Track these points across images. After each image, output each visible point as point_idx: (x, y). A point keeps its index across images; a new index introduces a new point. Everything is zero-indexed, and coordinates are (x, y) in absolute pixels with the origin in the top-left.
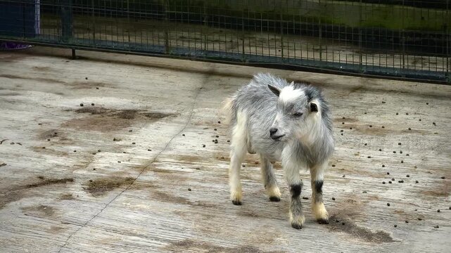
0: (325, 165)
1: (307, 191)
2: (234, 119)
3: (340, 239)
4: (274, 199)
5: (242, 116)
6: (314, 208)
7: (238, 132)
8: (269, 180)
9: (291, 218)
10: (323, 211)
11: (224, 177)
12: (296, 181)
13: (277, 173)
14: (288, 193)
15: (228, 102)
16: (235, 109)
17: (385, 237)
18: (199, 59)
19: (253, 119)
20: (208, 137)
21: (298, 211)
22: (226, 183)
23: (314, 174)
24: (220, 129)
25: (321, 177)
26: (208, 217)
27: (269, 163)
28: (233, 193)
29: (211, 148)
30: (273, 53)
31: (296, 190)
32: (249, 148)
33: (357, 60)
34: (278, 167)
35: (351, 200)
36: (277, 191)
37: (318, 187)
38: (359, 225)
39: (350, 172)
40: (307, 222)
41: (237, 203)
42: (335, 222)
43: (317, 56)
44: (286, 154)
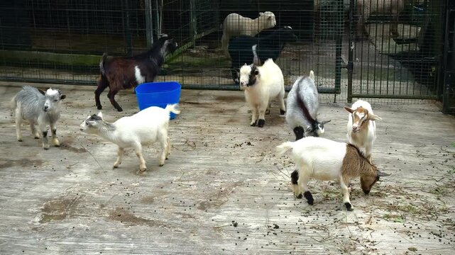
0: (57, 123)
1: (50, 134)
2: (16, 106)
3: (65, 153)
4: (36, 138)
5: (19, 104)
6: (53, 141)
7: (18, 111)
8: (34, 130)
9: (43, 145)
10: (57, 141)
11: (14, 130)
12: (45, 130)
13: (36, 127)
14: (42, 136)
15: (13, 99)
16: (16, 101)
17: (83, 150)
18: (4, 80)
19: (23, 105)
20: (8, 113)
21: (46, 142)
22: (15, 132)
23: (52, 126)
24: (12, 109)
25: (55, 128)
26: (8, 148)
27: (33, 123)
28: (18, 136)
29: (9, 118)
30: (36, 76)
31: (45, 134)
32: (23, 117)
33: (72, 78)
34: (37, 124)
35: (69, 136)
36: (38, 135)
37: (54, 132)
38: (73, 146)
39: (69, 125)
40: (50, 147)
41: (20, 141)
42: (63, 146)
43: (55, 77)
44: (40, 119)
